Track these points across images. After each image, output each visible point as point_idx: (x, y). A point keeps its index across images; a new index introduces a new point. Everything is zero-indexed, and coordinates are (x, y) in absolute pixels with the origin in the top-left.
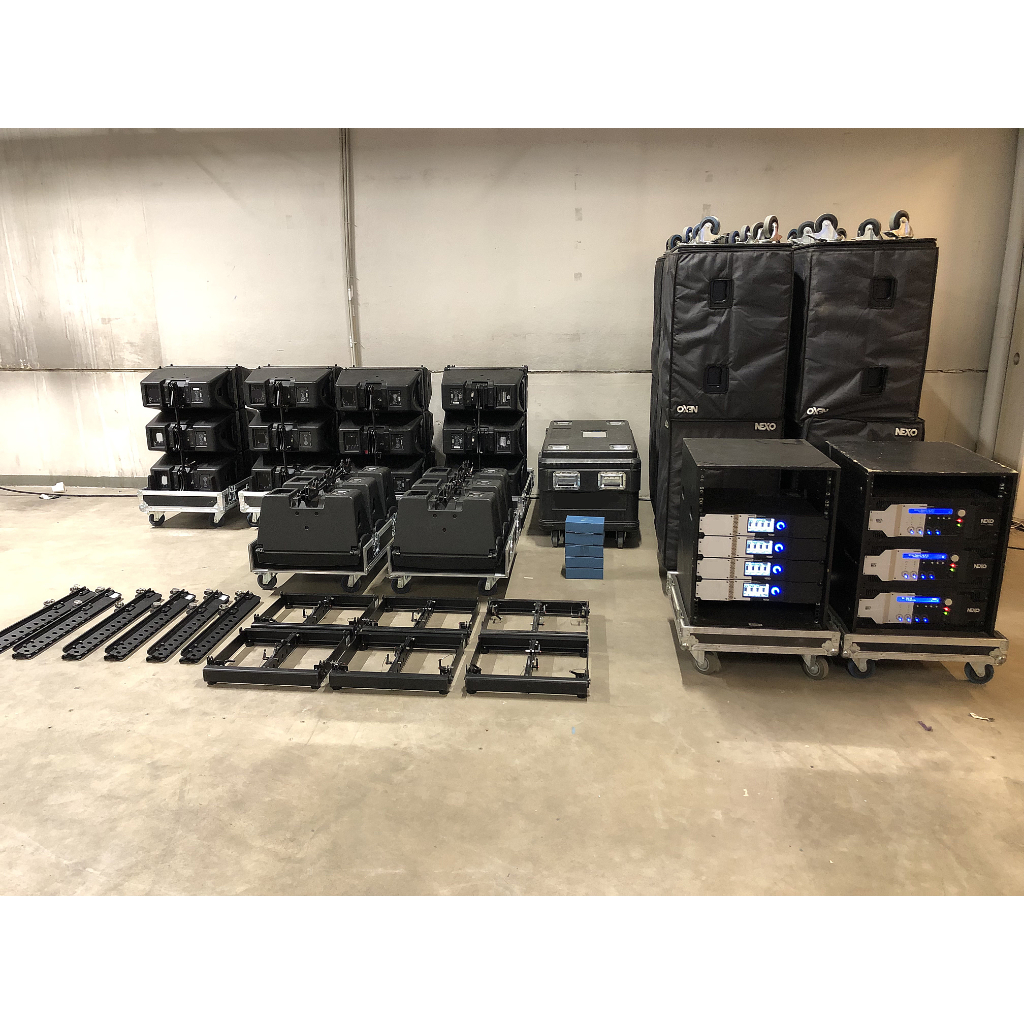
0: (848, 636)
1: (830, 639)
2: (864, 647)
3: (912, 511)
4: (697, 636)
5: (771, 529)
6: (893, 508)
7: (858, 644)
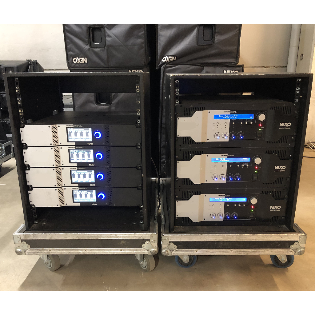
0: (165, 236)
1: (149, 240)
2: (181, 245)
3: (216, 117)
4: (28, 242)
5: (89, 138)
6: (198, 114)
7: (175, 243)
